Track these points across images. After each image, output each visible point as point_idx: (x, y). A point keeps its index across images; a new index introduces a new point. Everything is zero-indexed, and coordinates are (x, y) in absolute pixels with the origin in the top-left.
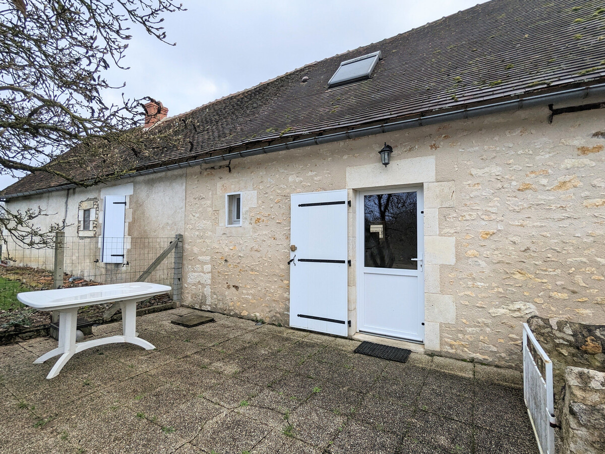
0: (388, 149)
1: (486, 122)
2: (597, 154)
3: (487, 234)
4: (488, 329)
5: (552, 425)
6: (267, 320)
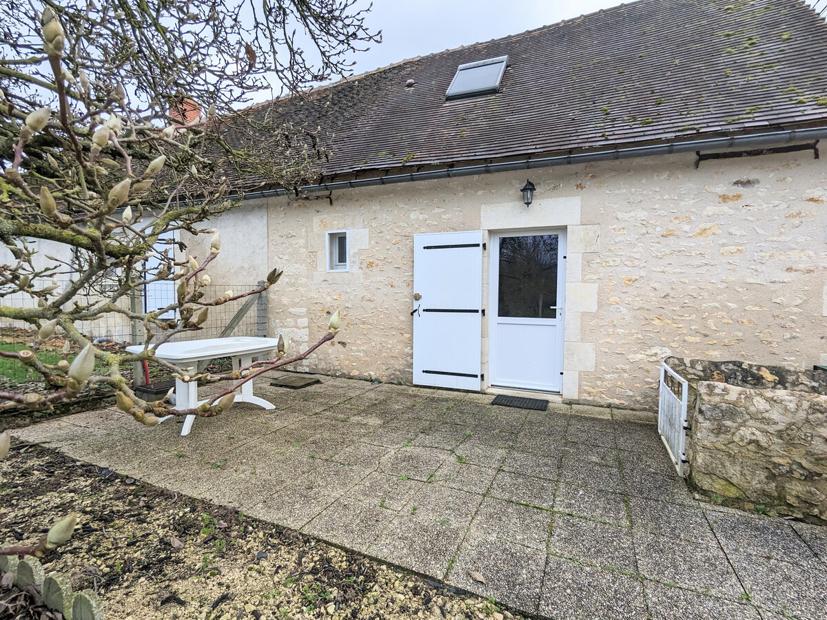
0: (530, 187)
1: (634, 163)
2: (736, 202)
3: (629, 280)
4: (626, 375)
5: (685, 428)
6: (384, 379)
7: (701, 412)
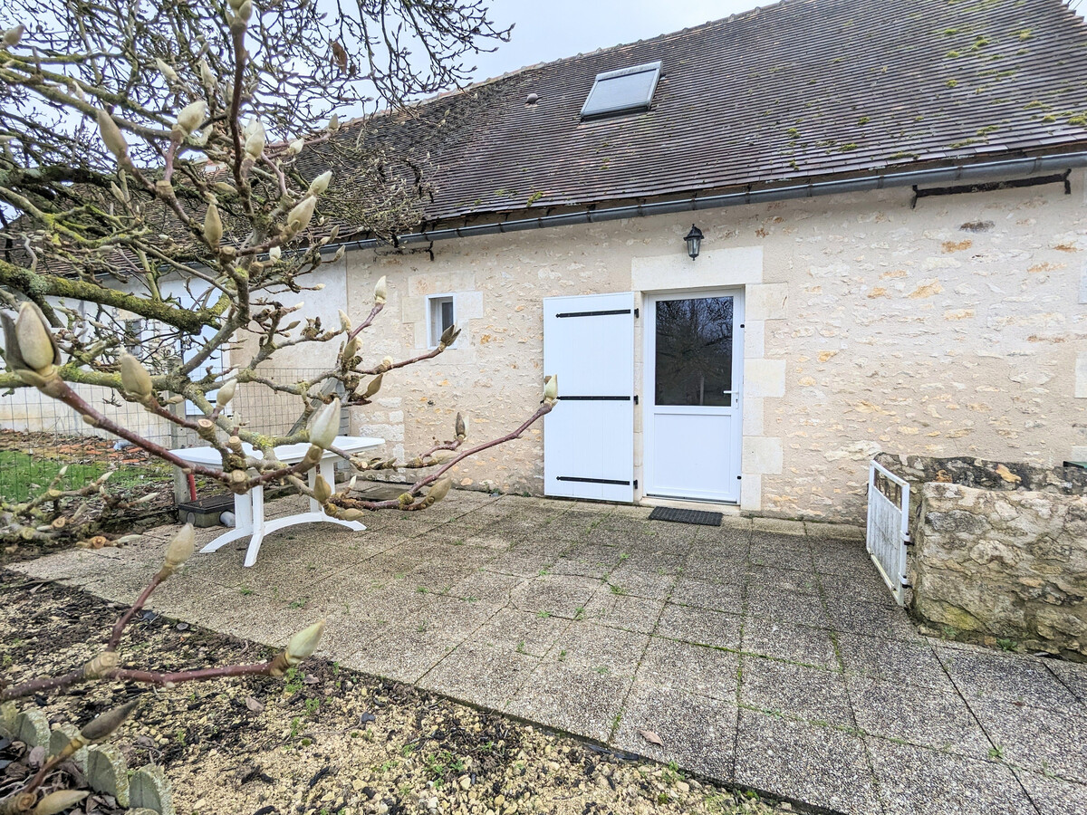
0: (695, 235)
1: (832, 202)
2: (964, 251)
3: (826, 355)
4: (822, 478)
5: (906, 543)
6: (506, 489)
7: (928, 521)
